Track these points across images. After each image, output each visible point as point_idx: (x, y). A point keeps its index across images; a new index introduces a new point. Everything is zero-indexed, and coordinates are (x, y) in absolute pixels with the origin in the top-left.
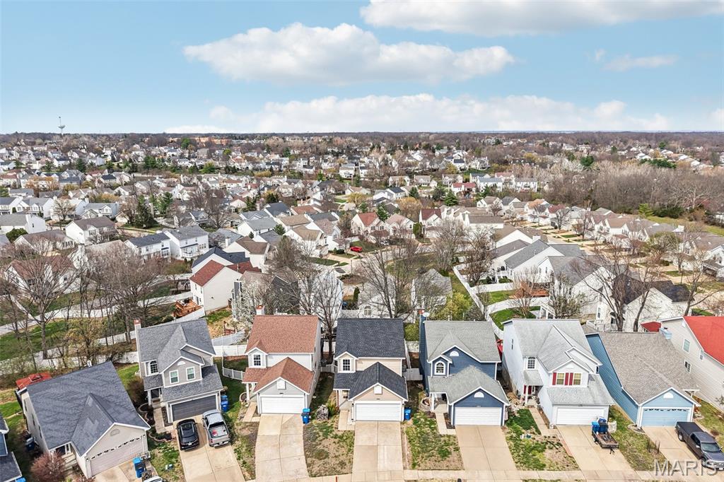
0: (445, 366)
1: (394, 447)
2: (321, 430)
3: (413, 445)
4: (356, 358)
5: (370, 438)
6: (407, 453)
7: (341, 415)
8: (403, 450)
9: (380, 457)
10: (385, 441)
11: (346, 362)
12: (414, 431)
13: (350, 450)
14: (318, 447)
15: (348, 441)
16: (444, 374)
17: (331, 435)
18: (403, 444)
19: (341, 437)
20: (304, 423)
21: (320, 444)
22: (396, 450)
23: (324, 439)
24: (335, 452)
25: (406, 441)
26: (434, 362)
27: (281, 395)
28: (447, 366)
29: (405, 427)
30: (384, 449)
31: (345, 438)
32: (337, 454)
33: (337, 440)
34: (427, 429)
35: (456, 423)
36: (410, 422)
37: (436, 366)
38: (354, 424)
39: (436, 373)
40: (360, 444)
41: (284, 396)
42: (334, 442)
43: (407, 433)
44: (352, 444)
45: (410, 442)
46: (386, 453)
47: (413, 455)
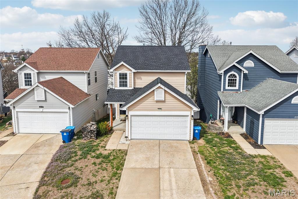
0: (238, 79)
1: (186, 171)
2: (81, 149)
3: (215, 167)
4: (134, 71)
5: (148, 159)
6: (209, 179)
7: (114, 135)
8: (200, 175)
9: (165, 185)
10: (171, 162)
11: (123, 77)
12: (210, 151)
13: (115, 174)
14: (67, 169)
15: (115, 162)
16: (237, 88)
17: (93, 154)
18: (198, 167)
19: (106, 157)
20: (64, 142)
21: (72, 165)
22: (191, 175)
23: (80, 159)
24: (90, 176)
25: (203, 164)
26: (226, 72)
27: (41, 110)
28: (240, 76)
29: (196, 146)
30: (169, 172)
31: (111, 158)
32: (93, 180)
33: (98, 161)
34: (226, 149)
35: (264, 143)
36: (202, 141)
37: (227, 78)
38: (128, 142)
39: (227, 88)
40: (132, 165)
41: (44, 110)
42: (94, 163)
43: (202, 153)
44: (120, 166)
45: (208, 163)
46: (173, 180)
47: (221, 183)
